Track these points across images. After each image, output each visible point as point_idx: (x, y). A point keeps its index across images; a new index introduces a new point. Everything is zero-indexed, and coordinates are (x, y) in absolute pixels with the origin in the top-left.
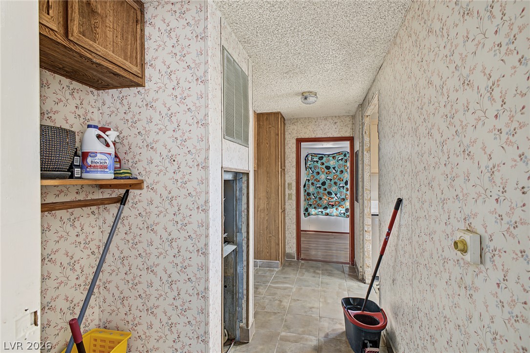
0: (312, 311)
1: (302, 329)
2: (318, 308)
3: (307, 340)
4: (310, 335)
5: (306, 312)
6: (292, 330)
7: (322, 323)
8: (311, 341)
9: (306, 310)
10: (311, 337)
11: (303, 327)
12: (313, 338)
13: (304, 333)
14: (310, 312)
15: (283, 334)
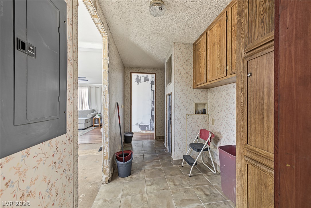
0: (150, 182)
1: (153, 170)
2: (147, 185)
3: (149, 167)
4: (149, 169)
5: (154, 180)
6: (158, 169)
7: (143, 176)
8: (147, 167)
9: (155, 182)
10: (148, 168)
11: (153, 171)
12: (146, 168)
13: (152, 169)
14: (151, 181)
15: (160, 167)
